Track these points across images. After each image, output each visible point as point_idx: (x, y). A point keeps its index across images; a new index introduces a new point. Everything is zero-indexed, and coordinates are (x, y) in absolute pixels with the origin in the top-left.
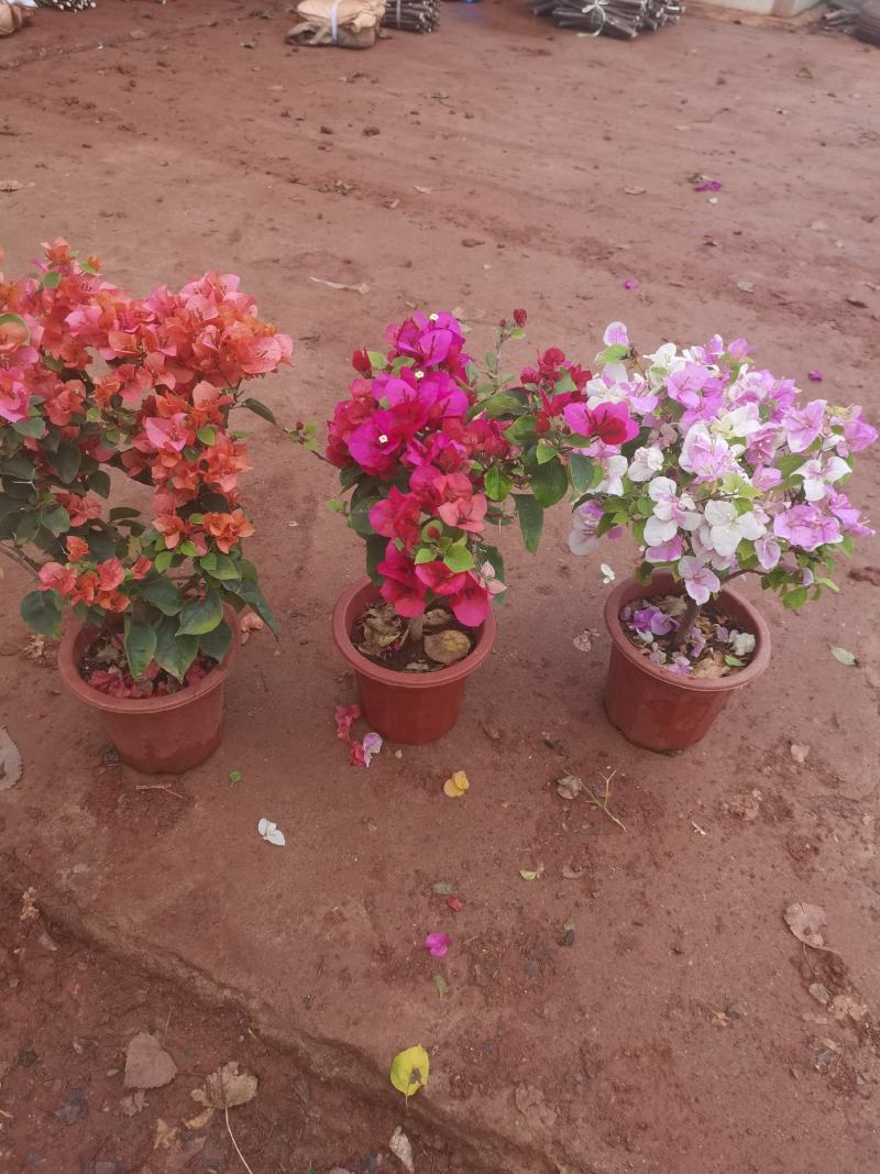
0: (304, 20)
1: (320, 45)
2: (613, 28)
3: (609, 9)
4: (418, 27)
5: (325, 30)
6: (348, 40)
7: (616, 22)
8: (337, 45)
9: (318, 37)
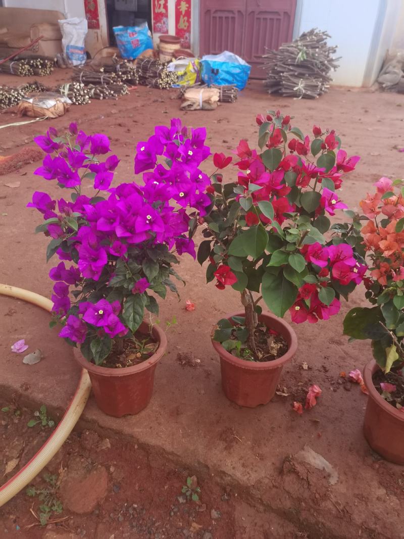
0: (188, 100)
1: (195, 110)
2: (308, 95)
3: (306, 88)
4: (230, 100)
5: (197, 104)
6: (207, 107)
7: (309, 93)
8: (202, 109)
9: (195, 107)
